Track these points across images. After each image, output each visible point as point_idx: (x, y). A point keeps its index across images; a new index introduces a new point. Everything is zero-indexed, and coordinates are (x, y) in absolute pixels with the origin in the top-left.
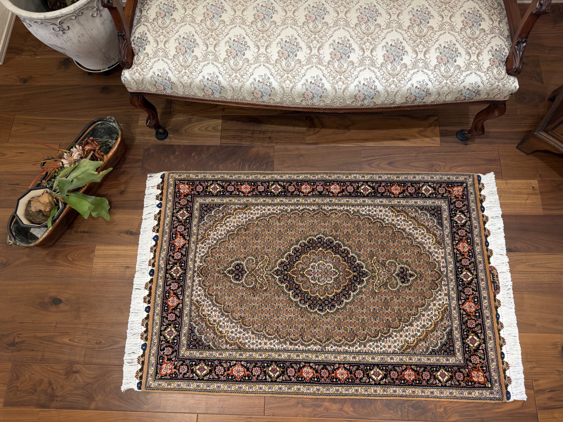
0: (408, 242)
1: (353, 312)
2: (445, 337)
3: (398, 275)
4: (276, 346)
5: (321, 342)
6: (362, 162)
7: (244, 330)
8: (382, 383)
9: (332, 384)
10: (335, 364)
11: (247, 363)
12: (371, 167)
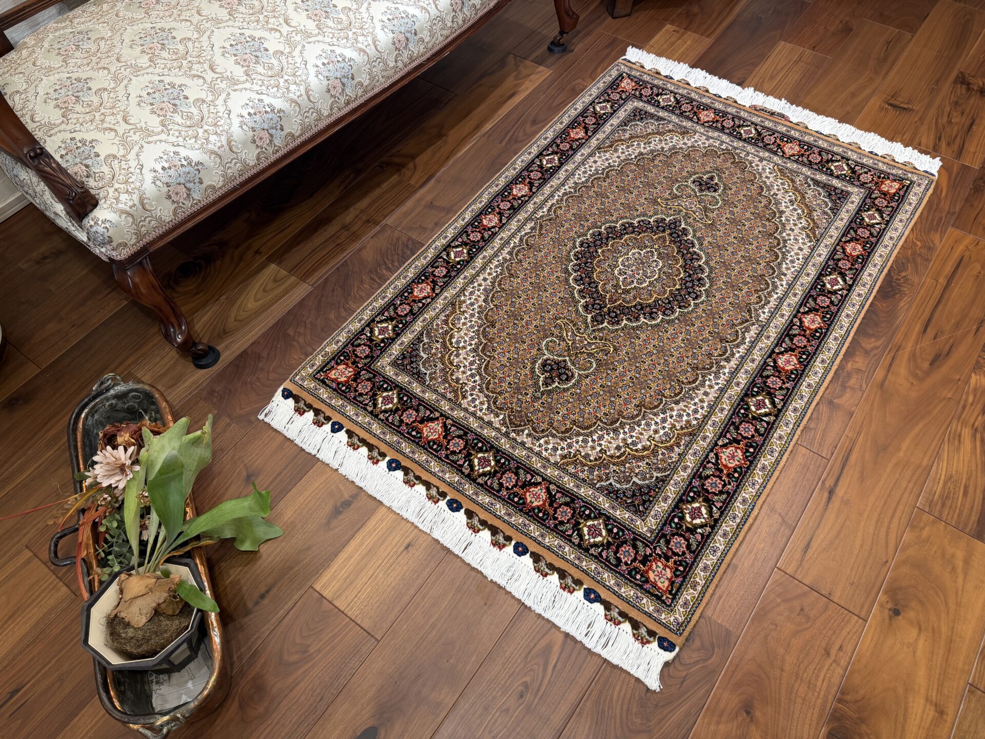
1: (725, 262)
2: (818, 189)
3: (701, 190)
4: (719, 381)
7: (664, 412)
8: (850, 283)
9: (822, 339)
10: (792, 321)
11: (725, 436)
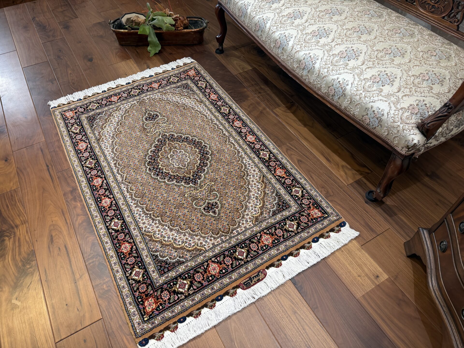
0: (242, 198)
1: (160, 189)
2: (175, 260)
3: (209, 203)
4: (109, 157)
5: (125, 179)
6: (286, 144)
7: (112, 137)
8: (110, 230)
10: (112, 194)
11: (90, 148)
12: (287, 151)
